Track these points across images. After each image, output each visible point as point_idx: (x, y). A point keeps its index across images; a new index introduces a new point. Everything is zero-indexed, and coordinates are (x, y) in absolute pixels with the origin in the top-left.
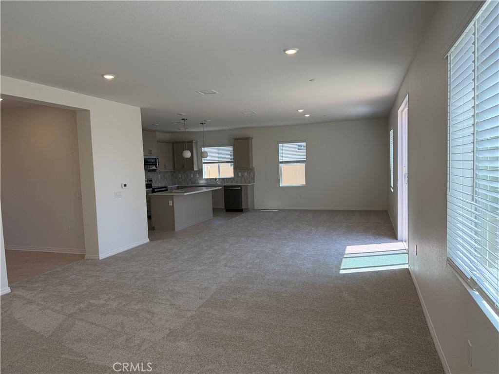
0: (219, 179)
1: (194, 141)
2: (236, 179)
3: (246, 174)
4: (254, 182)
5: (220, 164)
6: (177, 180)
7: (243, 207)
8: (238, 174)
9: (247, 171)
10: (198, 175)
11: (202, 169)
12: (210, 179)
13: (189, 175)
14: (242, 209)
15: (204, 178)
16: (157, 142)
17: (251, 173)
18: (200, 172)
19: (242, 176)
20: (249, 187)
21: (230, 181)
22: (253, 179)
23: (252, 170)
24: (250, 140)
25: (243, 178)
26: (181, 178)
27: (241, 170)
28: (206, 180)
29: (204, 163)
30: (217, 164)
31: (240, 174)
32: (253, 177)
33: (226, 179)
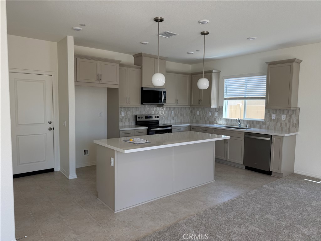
0: (244, 121)
1: (214, 71)
2: (267, 123)
3: (284, 117)
4: (297, 131)
5: (247, 101)
6: (195, 117)
7: (272, 169)
8: (271, 116)
9: (286, 112)
10: (217, 113)
11: (222, 107)
12: (231, 120)
13: (208, 112)
14: (271, 172)
15: (224, 117)
16: (166, 72)
17: (294, 116)
18: (220, 110)
19: (278, 120)
20: (284, 139)
21: (258, 126)
22: (296, 126)
23: (296, 111)
24: (295, 64)
25: (279, 123)
26: (199, 116)
27: (276, 110)
28: (227, 120)
29: (225, 99)
30: (243, 101)
31: (274, 117)
32: (295, 122)
33: (253, 121)
